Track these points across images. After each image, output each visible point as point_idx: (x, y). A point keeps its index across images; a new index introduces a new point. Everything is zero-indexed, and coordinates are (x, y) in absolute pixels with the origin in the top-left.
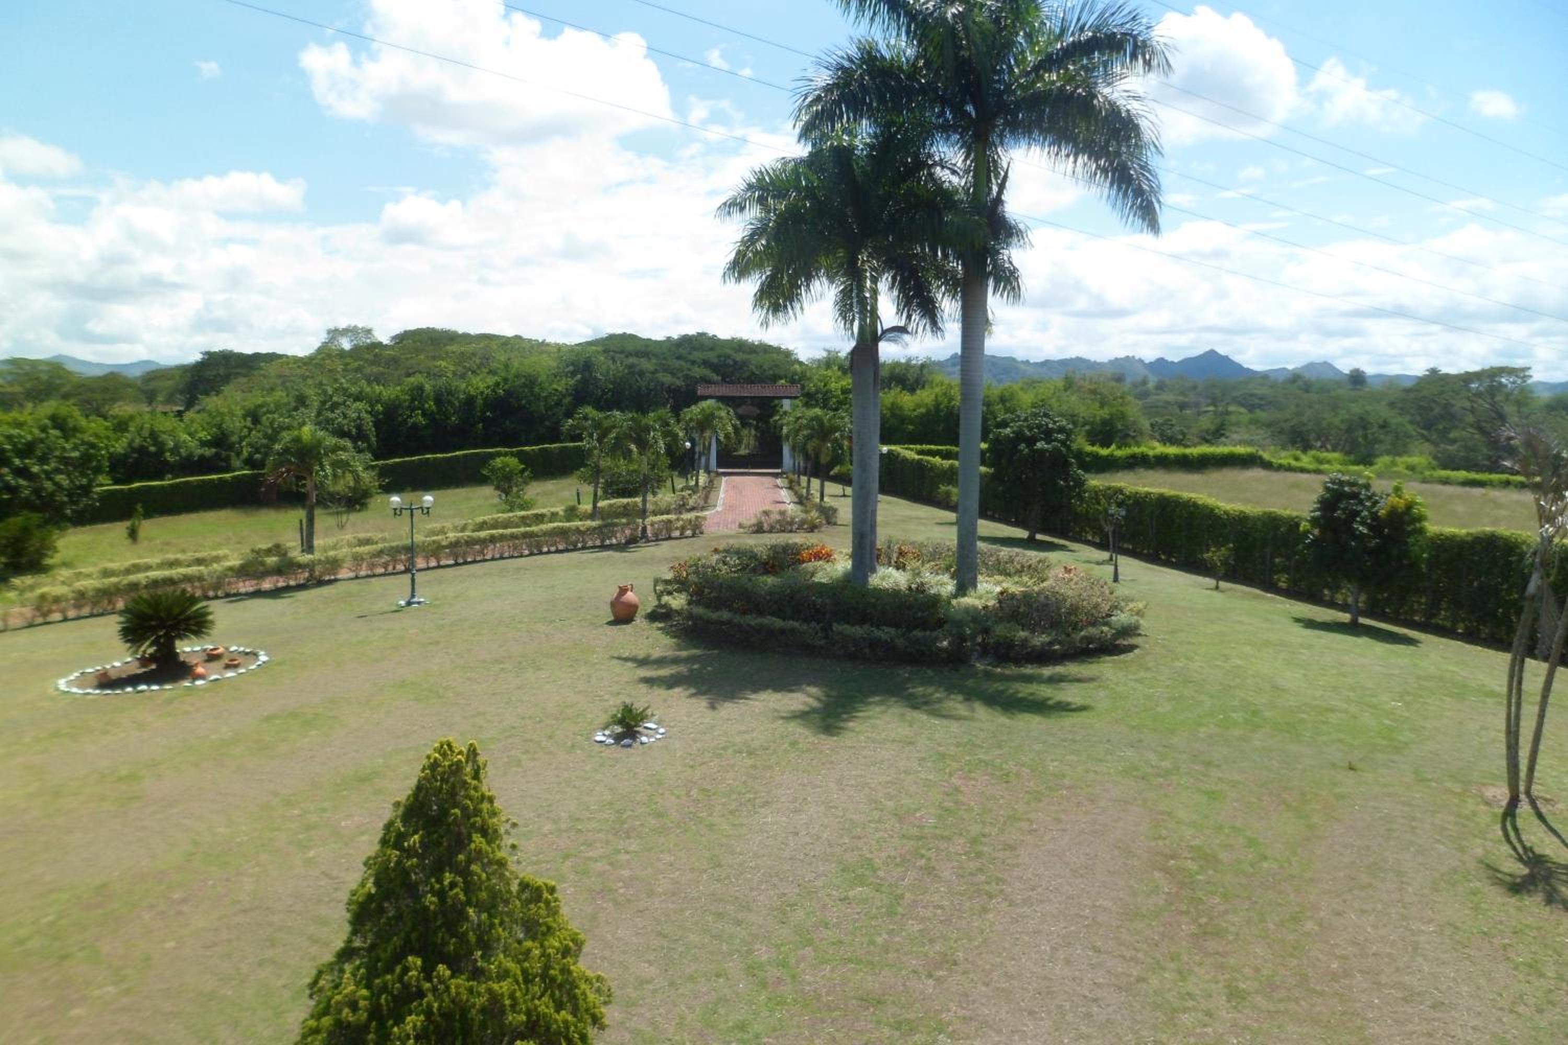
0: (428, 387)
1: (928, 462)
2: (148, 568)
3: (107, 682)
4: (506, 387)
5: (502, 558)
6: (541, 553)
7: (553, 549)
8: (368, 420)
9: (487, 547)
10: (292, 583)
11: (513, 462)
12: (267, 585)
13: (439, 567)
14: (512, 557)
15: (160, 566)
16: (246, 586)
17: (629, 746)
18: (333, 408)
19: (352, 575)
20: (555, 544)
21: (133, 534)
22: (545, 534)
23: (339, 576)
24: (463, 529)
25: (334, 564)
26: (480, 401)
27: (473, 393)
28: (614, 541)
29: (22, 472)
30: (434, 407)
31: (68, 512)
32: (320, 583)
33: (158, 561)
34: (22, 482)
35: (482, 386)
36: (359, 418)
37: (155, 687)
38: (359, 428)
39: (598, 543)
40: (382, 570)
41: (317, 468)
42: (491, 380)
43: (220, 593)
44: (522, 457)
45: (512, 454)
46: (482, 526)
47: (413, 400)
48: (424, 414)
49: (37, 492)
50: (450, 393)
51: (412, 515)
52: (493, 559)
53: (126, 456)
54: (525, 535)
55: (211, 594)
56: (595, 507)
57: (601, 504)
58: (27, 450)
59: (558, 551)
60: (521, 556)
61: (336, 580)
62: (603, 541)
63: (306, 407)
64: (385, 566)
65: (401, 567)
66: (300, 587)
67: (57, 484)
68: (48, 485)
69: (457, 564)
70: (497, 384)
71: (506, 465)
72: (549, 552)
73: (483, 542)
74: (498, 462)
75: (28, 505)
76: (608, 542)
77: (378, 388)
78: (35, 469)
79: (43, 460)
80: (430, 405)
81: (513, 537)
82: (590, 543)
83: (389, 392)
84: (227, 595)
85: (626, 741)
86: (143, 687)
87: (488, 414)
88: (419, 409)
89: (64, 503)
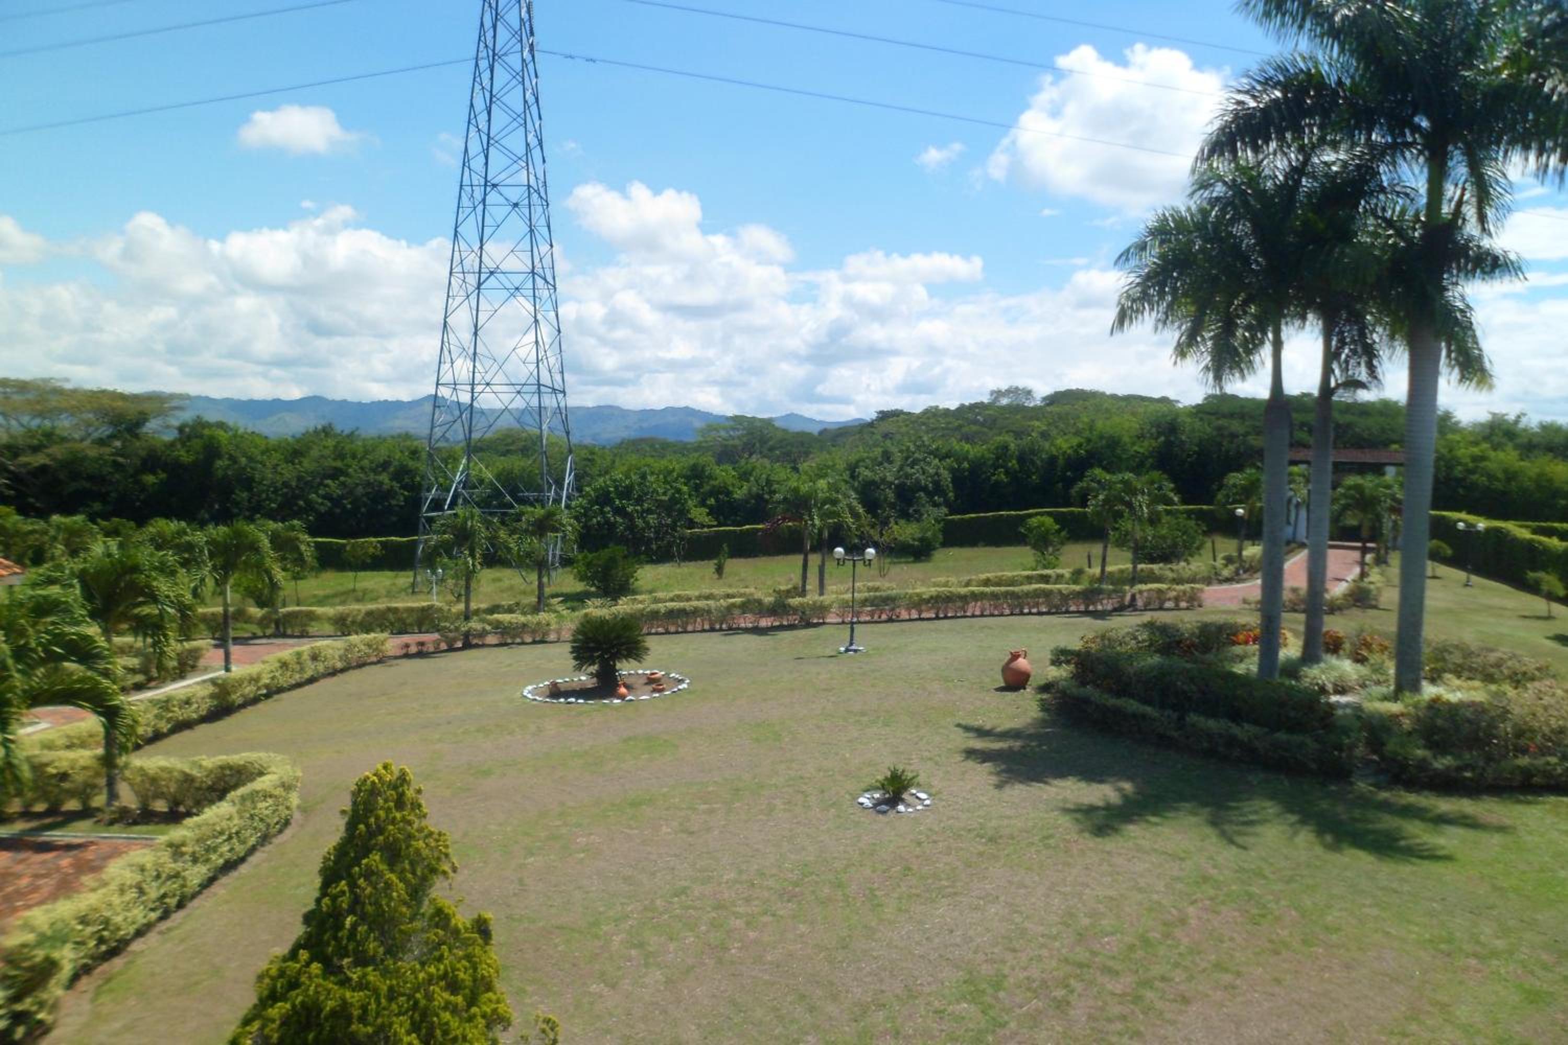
0: (1012, 446)
1: (1540, 543)
2: (689, 599)
3: (556, 692)
4: (1089, 448)
5: (982, 615)
6: (1022, 614)
7: (1034, 610)
8: (946, 475)
9: (968, 603)
10: (785, 623)
11: (1049, 521)
12: (764, 623)
13: (920, 619)
14: (992, 615)
15: (699, 598)
16: (747, 621)
17: (884, 812)
18: (915, 462)
19: (840, 620)
20: (1037, 605)
21: (719, 570)
22: (1027, 594)
23: (828, 620)
24: (968, 584)
25: (822, 610)
26: (1061, 461)
27: (1055, 453)
28: (1100, 608)
29: (620, 511)
30: (1017, 466)
31: (654, 547)
32: (809, 625)
33: (697, 593)
34: (619, 519)
35: (1065, 446)
36: (937, 474)
37: (581, 701)
38: (937, 484)
39: (1082, 608)
40: (868, 618)
41: (807, 517)
42: (1075, 441)
43: (724, 626)
44: (1058, 518)
45: (1049, 514)
46: (987, 583)
47: (998, 458)
48: (1007, 473)
49: (631, 527)
50: (1033, 452)
51: (854, 566)
52: (973, 616)
53: (747, 502)
54: (1006, 595)
55: (718, 627)
56: (1103, 571)
57: (1109, 569)
58: (626, 493)
59: (1040, 614)
60: (1002, 615)
61: (824, 623)
62: (1087, 606)
63: (891, 463)
64: (872, 614)
65: (884, 617)
66: (791, 627)
67: (647, 523)
68: (640, 523)
69: (937, 618)
70: (1080, 445)
71: (1042, 524)
72: (1030, 613)
73: (964, 598)
74: (1034, 521)
75: (622, 540)
76: (1091, 608)
77: (967, 447)
78: (630, 509)
79: (639, 501)
80: (1013, 464)
81: (995, 596)
82: (1073, 608)
83: (974, 451)
84: (730, 629)
85: (884, 807)
86: (573, 700)
87: (1069, 474)
88: (1002, 467)
89: (650, 539)
